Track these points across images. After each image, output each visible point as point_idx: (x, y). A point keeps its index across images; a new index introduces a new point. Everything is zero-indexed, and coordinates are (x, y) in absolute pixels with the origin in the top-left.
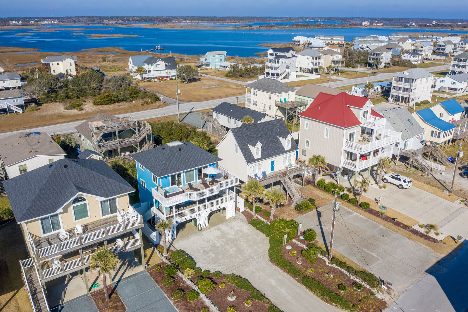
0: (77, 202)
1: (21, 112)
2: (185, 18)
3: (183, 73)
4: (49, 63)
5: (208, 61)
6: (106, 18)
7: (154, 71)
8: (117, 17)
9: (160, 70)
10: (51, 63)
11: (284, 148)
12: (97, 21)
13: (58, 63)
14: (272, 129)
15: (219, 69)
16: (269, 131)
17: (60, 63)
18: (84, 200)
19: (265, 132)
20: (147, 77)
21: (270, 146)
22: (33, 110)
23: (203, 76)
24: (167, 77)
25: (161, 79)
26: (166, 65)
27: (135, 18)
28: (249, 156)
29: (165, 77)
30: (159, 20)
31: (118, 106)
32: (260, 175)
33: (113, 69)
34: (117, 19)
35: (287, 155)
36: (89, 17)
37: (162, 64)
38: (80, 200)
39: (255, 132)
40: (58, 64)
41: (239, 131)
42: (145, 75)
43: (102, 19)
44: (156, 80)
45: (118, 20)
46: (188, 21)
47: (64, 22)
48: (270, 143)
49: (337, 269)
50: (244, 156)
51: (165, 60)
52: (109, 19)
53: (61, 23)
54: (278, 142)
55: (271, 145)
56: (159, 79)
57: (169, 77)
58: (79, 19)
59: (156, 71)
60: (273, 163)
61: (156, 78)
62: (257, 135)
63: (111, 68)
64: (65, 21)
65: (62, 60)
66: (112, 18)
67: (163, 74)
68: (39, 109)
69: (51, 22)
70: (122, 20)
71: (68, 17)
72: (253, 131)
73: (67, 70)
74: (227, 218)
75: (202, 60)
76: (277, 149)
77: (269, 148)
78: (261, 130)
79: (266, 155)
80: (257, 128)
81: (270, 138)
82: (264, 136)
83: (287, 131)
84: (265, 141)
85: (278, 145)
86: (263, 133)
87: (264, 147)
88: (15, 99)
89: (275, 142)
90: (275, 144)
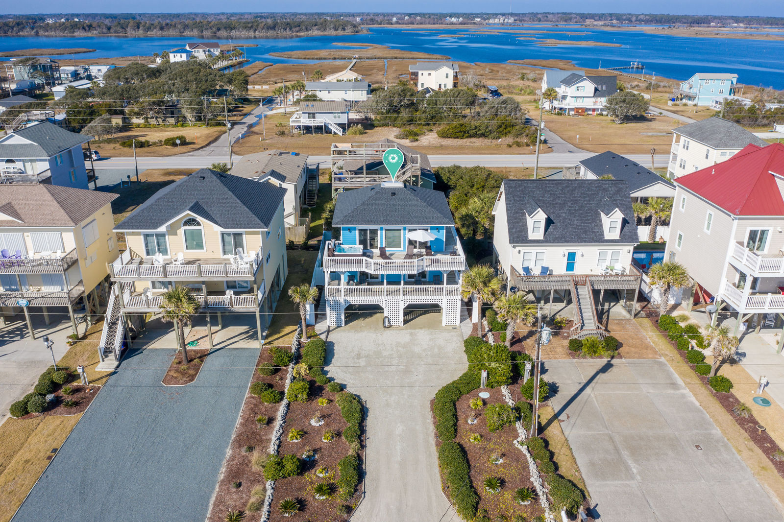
0: (189, 225)
1: (340, 134)
2: (737, 20)
3: (617, 103)
4: (418, 72)
5: (694, 90)
6: (592, 16)
7: (572, 97)
8: (611, 15)
9: (584, 97)
10: (420, 73)
11: (603, 235)
12: (575, 20)
13: (430, 72)
14: (593, 194)
15: (711, 108)
16: (584, 197)
17: (433, 72)
18: (199, 224)
19: (575, 197)
20: (557, 106)
21: (574, 224)
22: (355, 133)
23: (664, 116)
24: (594, 110)
25: (581, 112)
26: (596, 90)
27: (642, 17)
28: (520, 231)
29: (590, 110)
30: (685, 21)
31: (471, 142)
32: (536, 271)
33: (523, 92)
34: (610, 19)
35: (609, 249)
36: (565, 14)
37: (588, 87)
38: (193, 224)
39: (551, 194)
40: (430, 74)
41: (520, 186)
42: (556, 104)
43: (584, 17)
44: (572, 113)
45: (612, 20)
46: (741, 25)
47: (523, 20)
48: (575, 219)
49: (525, 455)
50: (509, 229)
51: (593, 79)
52: (596, 18)
53: (518, 22)
54: (595, 222)
55: (576, 222)
56: (577, 112)
57: (598, 110)
58: (547, 17)
59: (575, 97)
60: (571, 256)
61: (573, 110)
62: (554, 199)
63: (521, 90)
64: (525, 19)
65: (435, 69)
66: (601, 17)
67: (588, 103)
68: (366, 133)
69: (504, 20)
70: (618, 19)
71: (533, 13)
72: (549, 191)
73: (440, 85)
74: (444, 324)
75: (684, 89)
76: (585, 232)
77: (569, 227)
78: (568, 192)
79: (556, 238)
80: (560, 188)
81: (580, 209)
82: (569, 204)
83: (626, 206)
84: (565, 213)
85: (593, 225)
86: (570, 198)
87: (558, 224)
88: (337, 115)
89: (588, 220)
90: (586, 223)
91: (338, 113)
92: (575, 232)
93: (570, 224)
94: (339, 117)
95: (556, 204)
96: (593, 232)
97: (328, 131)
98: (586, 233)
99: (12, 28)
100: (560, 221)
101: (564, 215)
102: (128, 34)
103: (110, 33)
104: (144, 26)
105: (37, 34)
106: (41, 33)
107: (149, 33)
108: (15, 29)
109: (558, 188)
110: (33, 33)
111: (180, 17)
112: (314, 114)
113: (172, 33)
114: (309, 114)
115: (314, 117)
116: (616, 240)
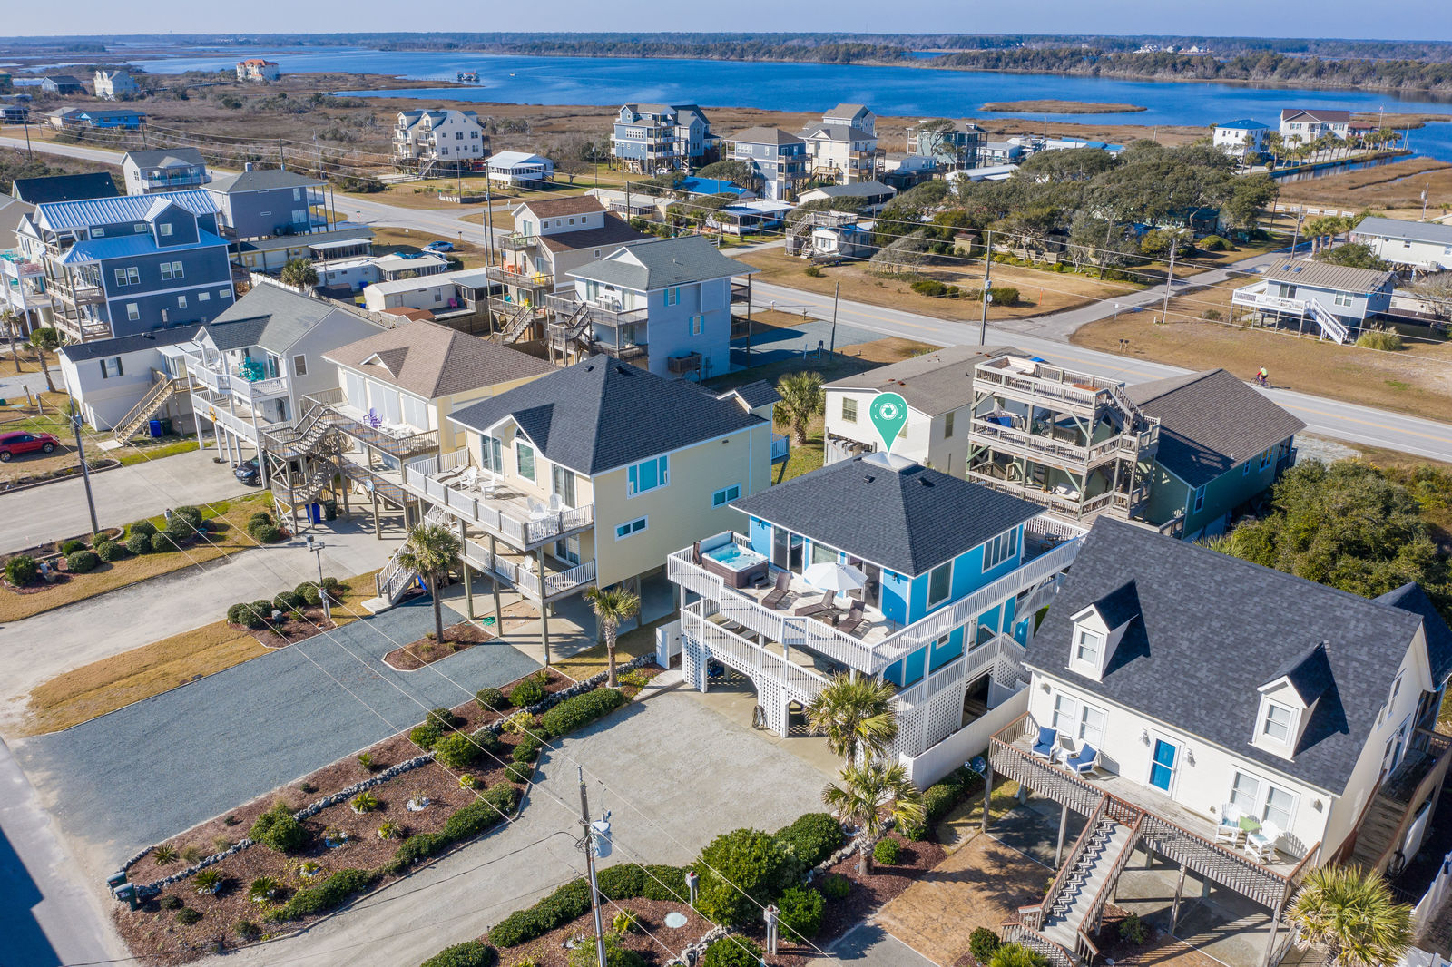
1: (1341, 340)
11: (1250, 733)
16: (1266, 622)
21: (1194, 677)
22: (1376, 345)
28: (1062, 644)
35: (1260, 775)
48: (1206, 666)
55: (1203, 674)
60: (1167, 751)
68: (1405, 348)
76: (1212, 707)
77: (1178, 680)
78: (1231, 594)
79: (1131, 693)
80: (1218, 578)
81: (1234, 646)
82: (1215, 624)
83: (1369, 684)
84: (1192, 642)
85: (1243, 698)
86: (1226, 610)
87: (1158, 661)
88: (1343, 297)
89: (1238, 681)
90: (1228, 687)
91: (1347, 294)
92: (1185, 697)
93: (1186, 674)
94: (1347, 303)
95: (1183, 612)
96: (1231, 715)
97: (1313, 329)
98: (1210, 711)
99: (1061, 60)
100: (1165, 657)
101: (1185, 645)
102: (1251, 80)
103: (1217, 76)
104: (1285, 67)
105: (1096, 74)
106: (1104, 71)
107: (1290, 80)
108: (1064, 63)
109: (1212, 577)
110: (1090, 70)
111: (1396, 50)
112: (1293, 288)
113: (1337, 82)
114: (1284, 285)
115: (1292, 295)
116: (1278, 759)
